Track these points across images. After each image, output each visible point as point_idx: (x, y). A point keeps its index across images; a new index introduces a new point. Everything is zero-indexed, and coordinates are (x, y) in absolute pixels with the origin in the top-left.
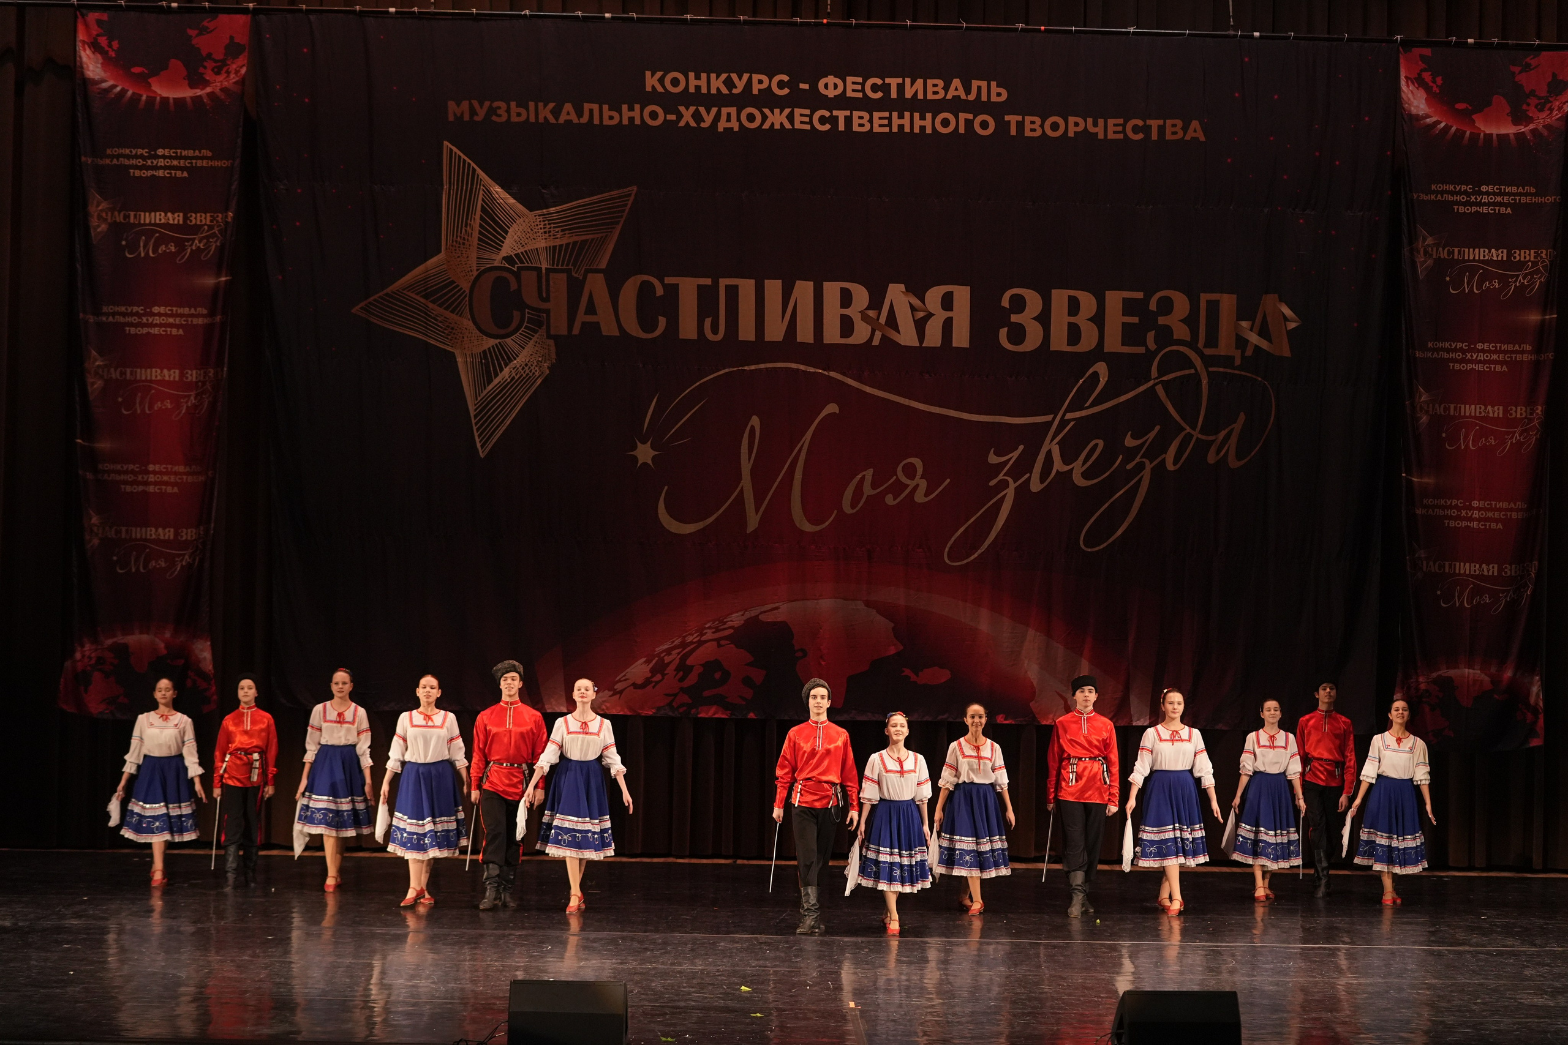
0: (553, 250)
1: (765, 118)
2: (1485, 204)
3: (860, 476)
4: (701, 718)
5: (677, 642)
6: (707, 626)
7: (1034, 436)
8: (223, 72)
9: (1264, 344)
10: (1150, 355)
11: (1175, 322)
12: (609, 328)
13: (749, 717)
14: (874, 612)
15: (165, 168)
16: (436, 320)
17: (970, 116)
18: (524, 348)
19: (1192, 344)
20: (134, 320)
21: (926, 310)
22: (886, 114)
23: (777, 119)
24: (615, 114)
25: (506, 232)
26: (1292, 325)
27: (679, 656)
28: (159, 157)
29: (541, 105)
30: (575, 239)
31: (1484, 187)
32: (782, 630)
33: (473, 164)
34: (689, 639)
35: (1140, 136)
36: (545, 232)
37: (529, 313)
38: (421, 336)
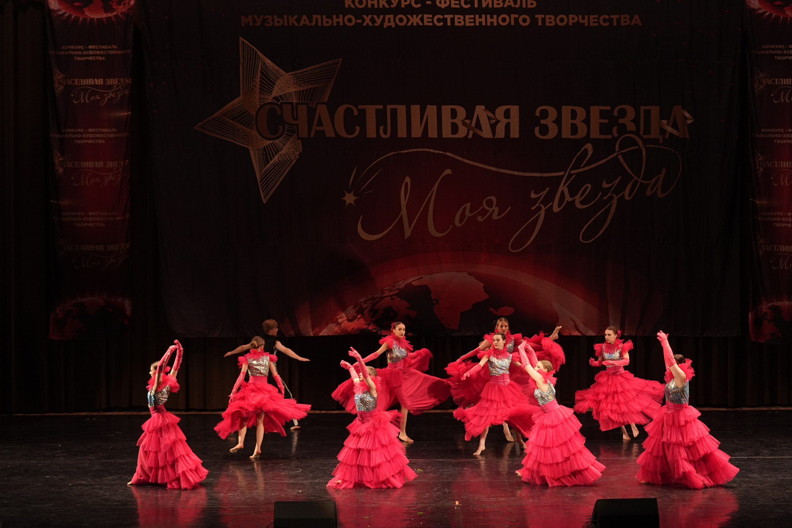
0: (299, 93)
1: (408, 20)
2: (791, 55)
3: (463, 207)
5: (370, 297)
6: (385, 289)
7: (554, 183)
8: (122, 4)
9: (675, 132)
10: (615, 140)
11: (628, 121)
12: (330, 133)
14: (472, 279)
15: (93, 55)
16: (239, 131)
17: (517, 16)
18: (285, 145)
19: (637, 133)
20: (79, 136)
21: (496, 119)
22: (473, 16)
23: (415, 20)
24: (330, 20)
25: (274, 84)
26: (689, 122)
27: (371, 305)
28: (89, 50)
29: (290, 17)
30: (310, 87)
31: (791, 46)
32: (425, 290)
33: (255, 49)
34: (376, 296)
35: (607, 24)
36: (294, 84)
37: (287, 126)
38: (231, 141)
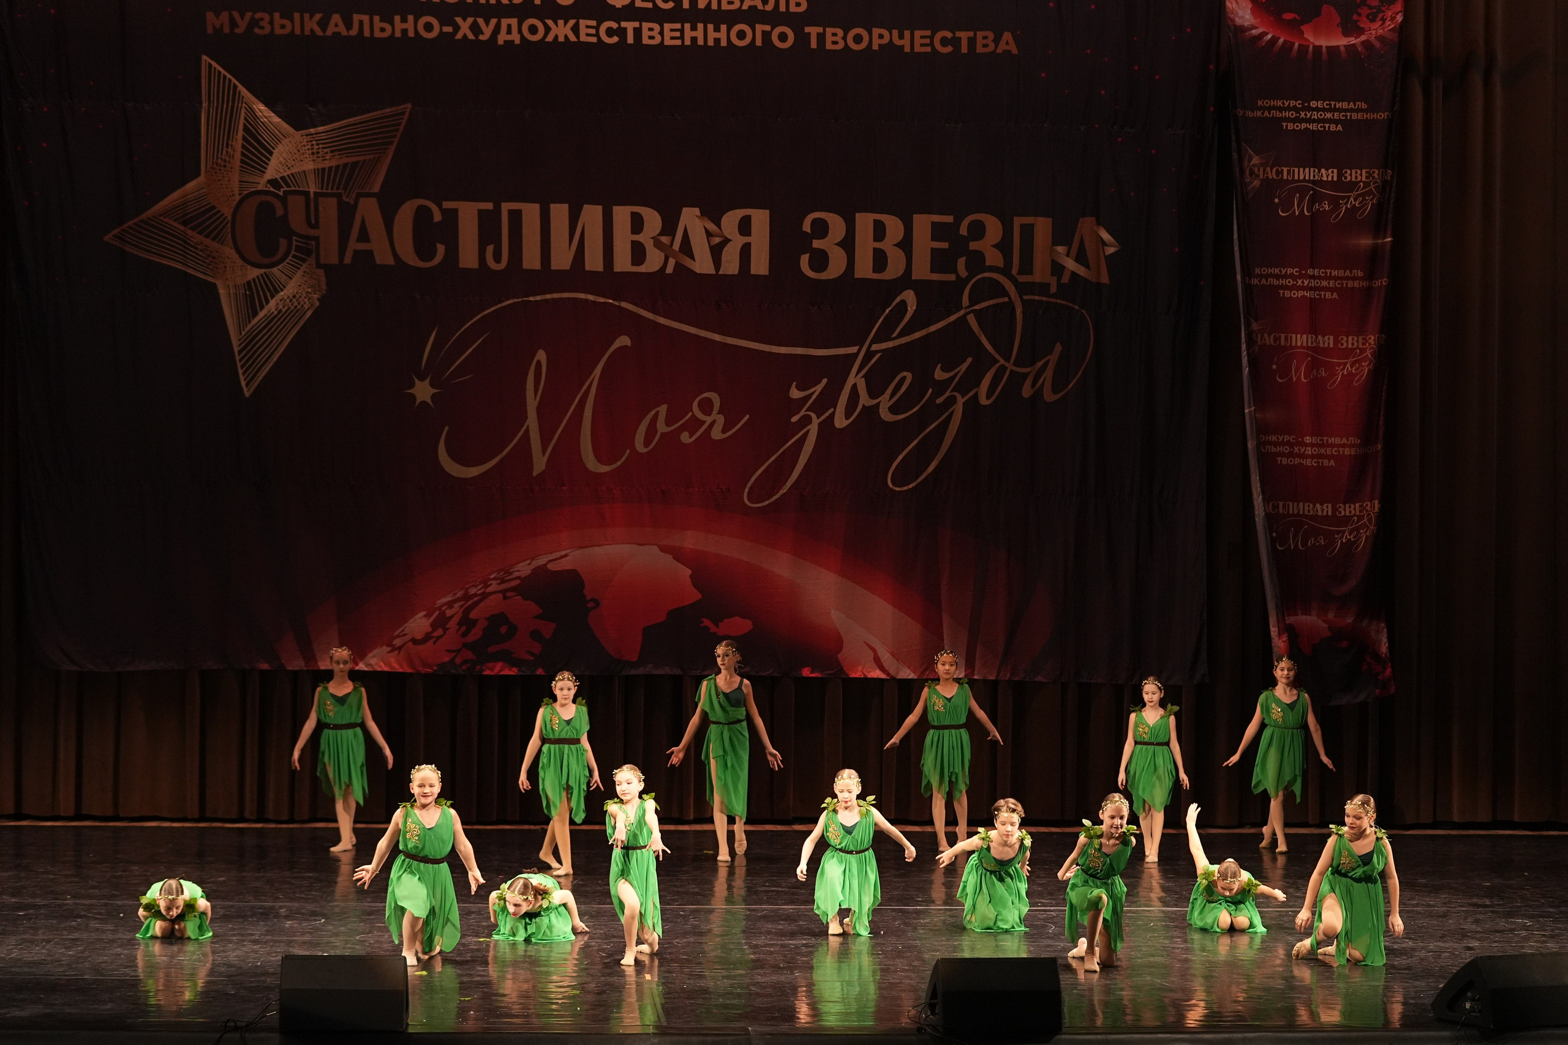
0: (321, 173)
1: (548, 29)
2: (1314, 121)
3: (653, 412)
4: (486, 675)
5: (460, 594)
6: (492, 577)
7: (839, 368)
9: (1081, 271)
10: (961, 283)
11: (987, 246)
12: (383, 257)
13: (538, 673)
14: (668, 560)
16: (196, 249)
17: (768, 28)
18: (291, 279)
19: (1006, 271)
21: (723, 236)
22: (678, 26)
23: (561, 30)
24: (387, 26)
25: (271, 153)
26: (1110, 250)
27: (462, 610)
29: (307, 16)
30: (345, 160)
31: (1314, 102)
32: (572, 580)
33: (234, 80)
34: (473, 591)
35: (949, 49)
36: (313, 153)
37: (296, 241)
38: (179, 266)
